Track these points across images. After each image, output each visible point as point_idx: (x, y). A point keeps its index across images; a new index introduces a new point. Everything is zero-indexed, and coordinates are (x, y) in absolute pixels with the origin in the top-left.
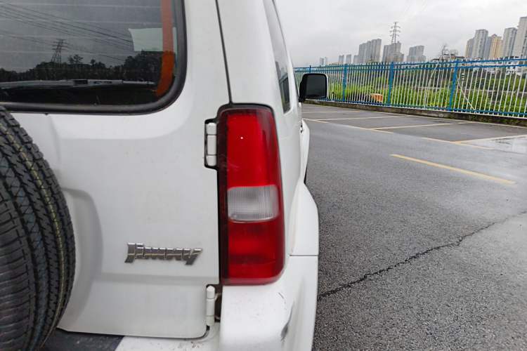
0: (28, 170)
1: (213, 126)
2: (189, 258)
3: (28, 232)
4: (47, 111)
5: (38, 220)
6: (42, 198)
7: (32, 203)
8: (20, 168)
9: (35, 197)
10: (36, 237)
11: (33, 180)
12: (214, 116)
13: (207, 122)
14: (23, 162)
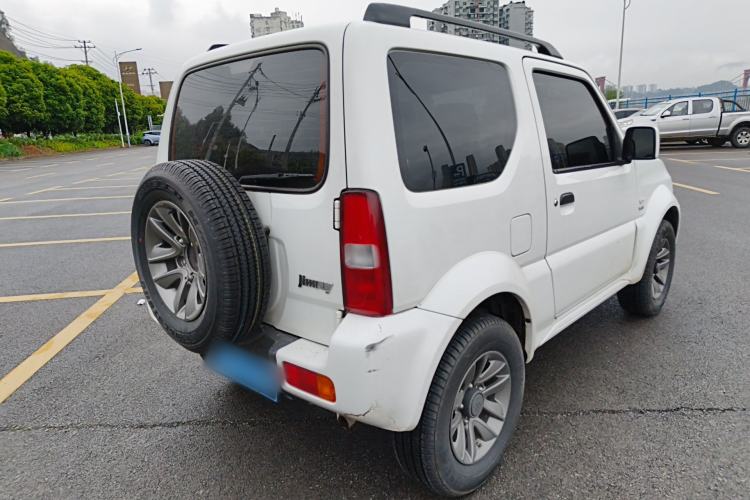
0: (245, 224)
1: (337, 202)
2: (327, 288)
3: (239, 255)
4: (270, 191)
5: (245, 250)
6: (250, 239)
7: (243, 241)
8: (241, 223)
9: (246, 238)
10: (243, 258)
11: (247, 229)
12: (338, 196)
13: (335, 200)
14: (244, 220)
